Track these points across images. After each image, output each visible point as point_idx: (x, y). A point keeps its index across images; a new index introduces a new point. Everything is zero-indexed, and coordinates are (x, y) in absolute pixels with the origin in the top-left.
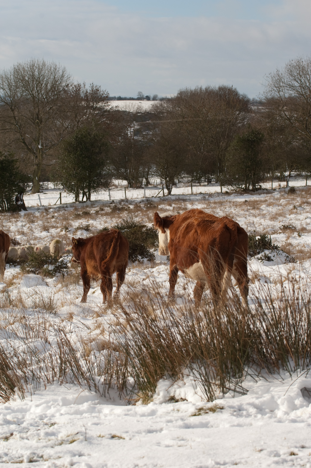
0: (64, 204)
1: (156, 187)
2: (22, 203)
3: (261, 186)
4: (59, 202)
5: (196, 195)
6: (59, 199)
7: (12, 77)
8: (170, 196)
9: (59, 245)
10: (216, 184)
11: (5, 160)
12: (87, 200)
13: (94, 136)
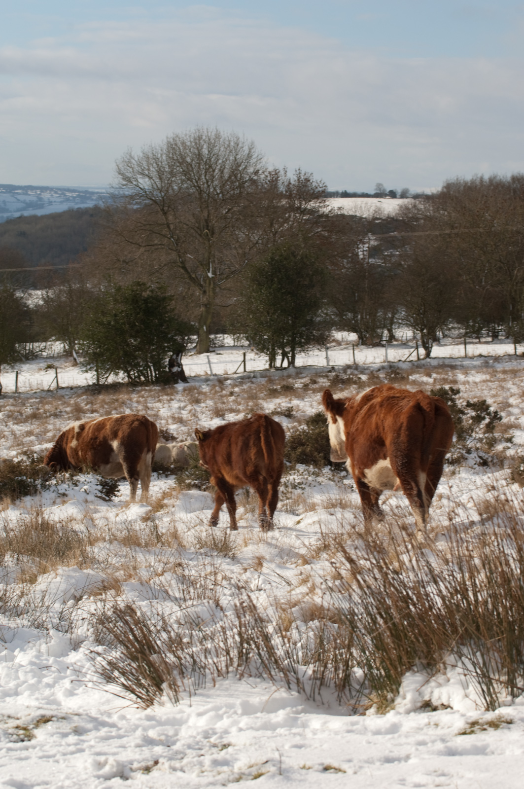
0: (250, 372)
1: (405, 344)
2: (179, 369)
4: (241, 369)
5: (472, 358)
6: (243, 364)
7: (164, 157)
8: (428, 360)
10: (506, 341)
11: (151, 297)
12: (289, 366)
13: (302, 258)
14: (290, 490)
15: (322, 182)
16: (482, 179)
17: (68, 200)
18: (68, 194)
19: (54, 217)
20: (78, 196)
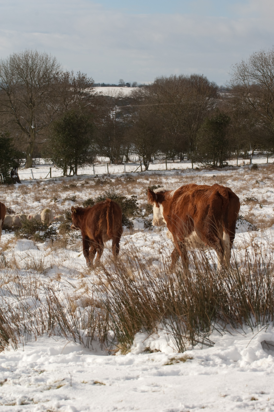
0: (54, 178)
1: (134, 163)
2: (16, 176)
3: (227, 163)
4: (49, 176)
5: (170, 170)
6: (50, 174)
7: (8, 65)
8: (147, 171)
9: (49, 214)
10: (188, 161)
11: (2, 138)
12: (74, 175)
13: (81, 118)
14: (75, 239)
15: (92, 79)
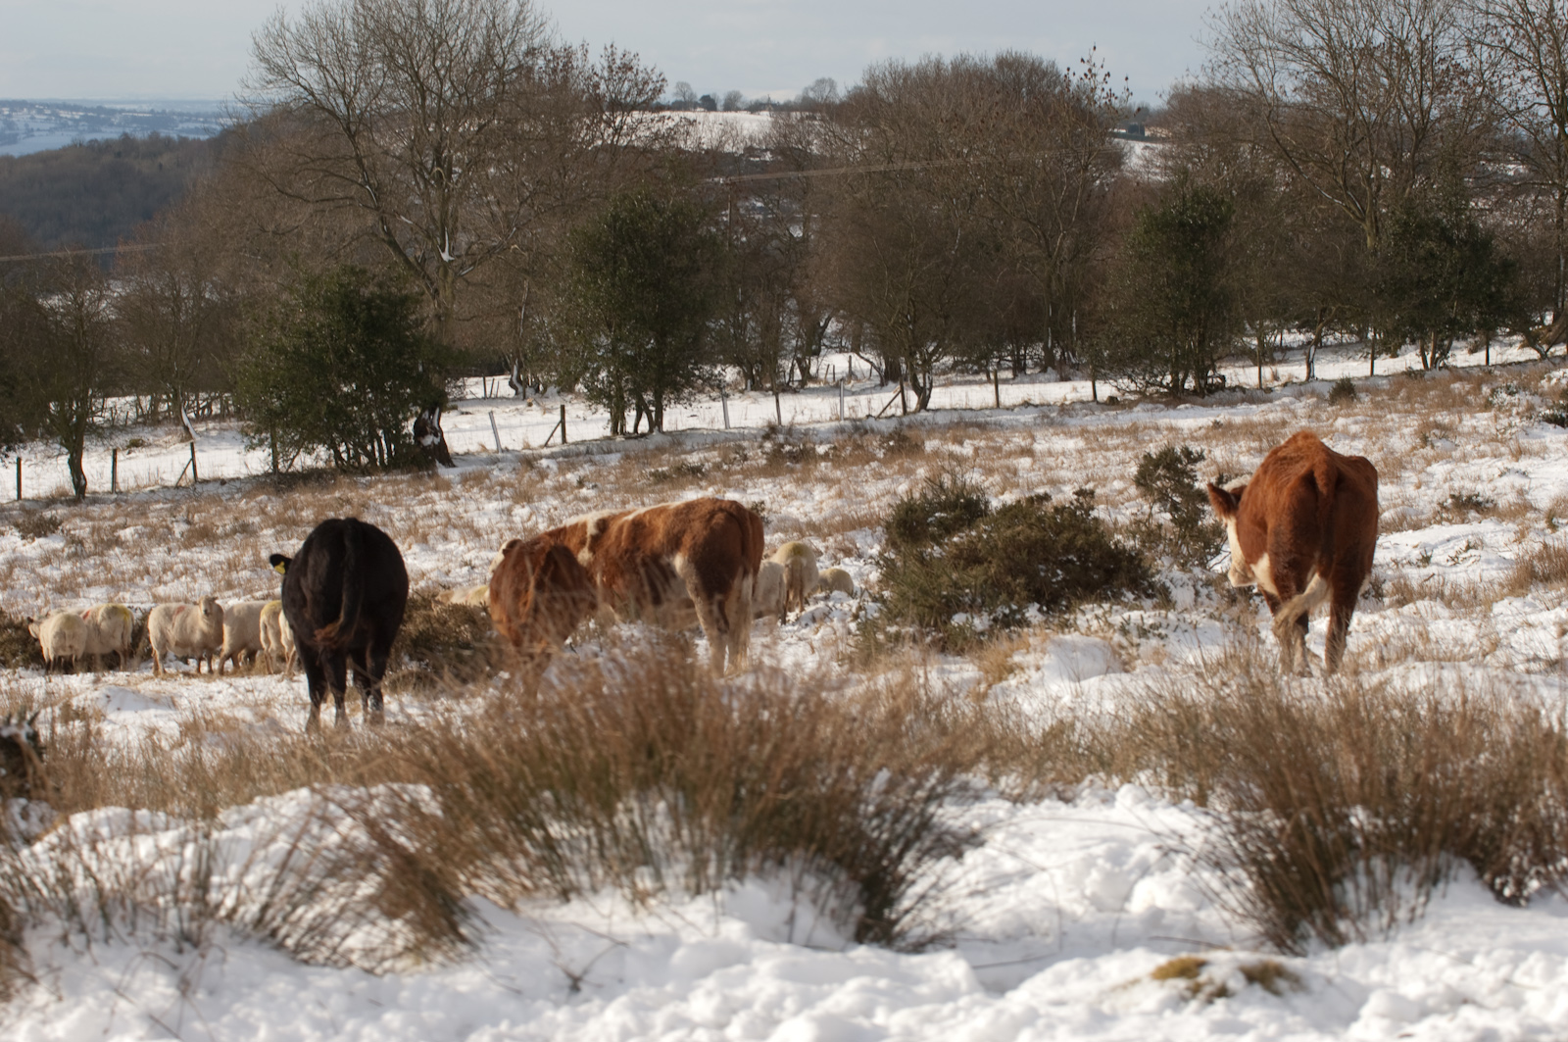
0: (576, 444)
2: (437, 441)
3: (1223, 378)
4: (557, 438)
5: (1010, 409)
6: (559, 428)
8: (923, 413)
12: (651, 430)
15: (657, 71)
16: (938, 66)
17: (63, 125)
18: (63, 114)
19: (45, 158)
20: (85, 118)
